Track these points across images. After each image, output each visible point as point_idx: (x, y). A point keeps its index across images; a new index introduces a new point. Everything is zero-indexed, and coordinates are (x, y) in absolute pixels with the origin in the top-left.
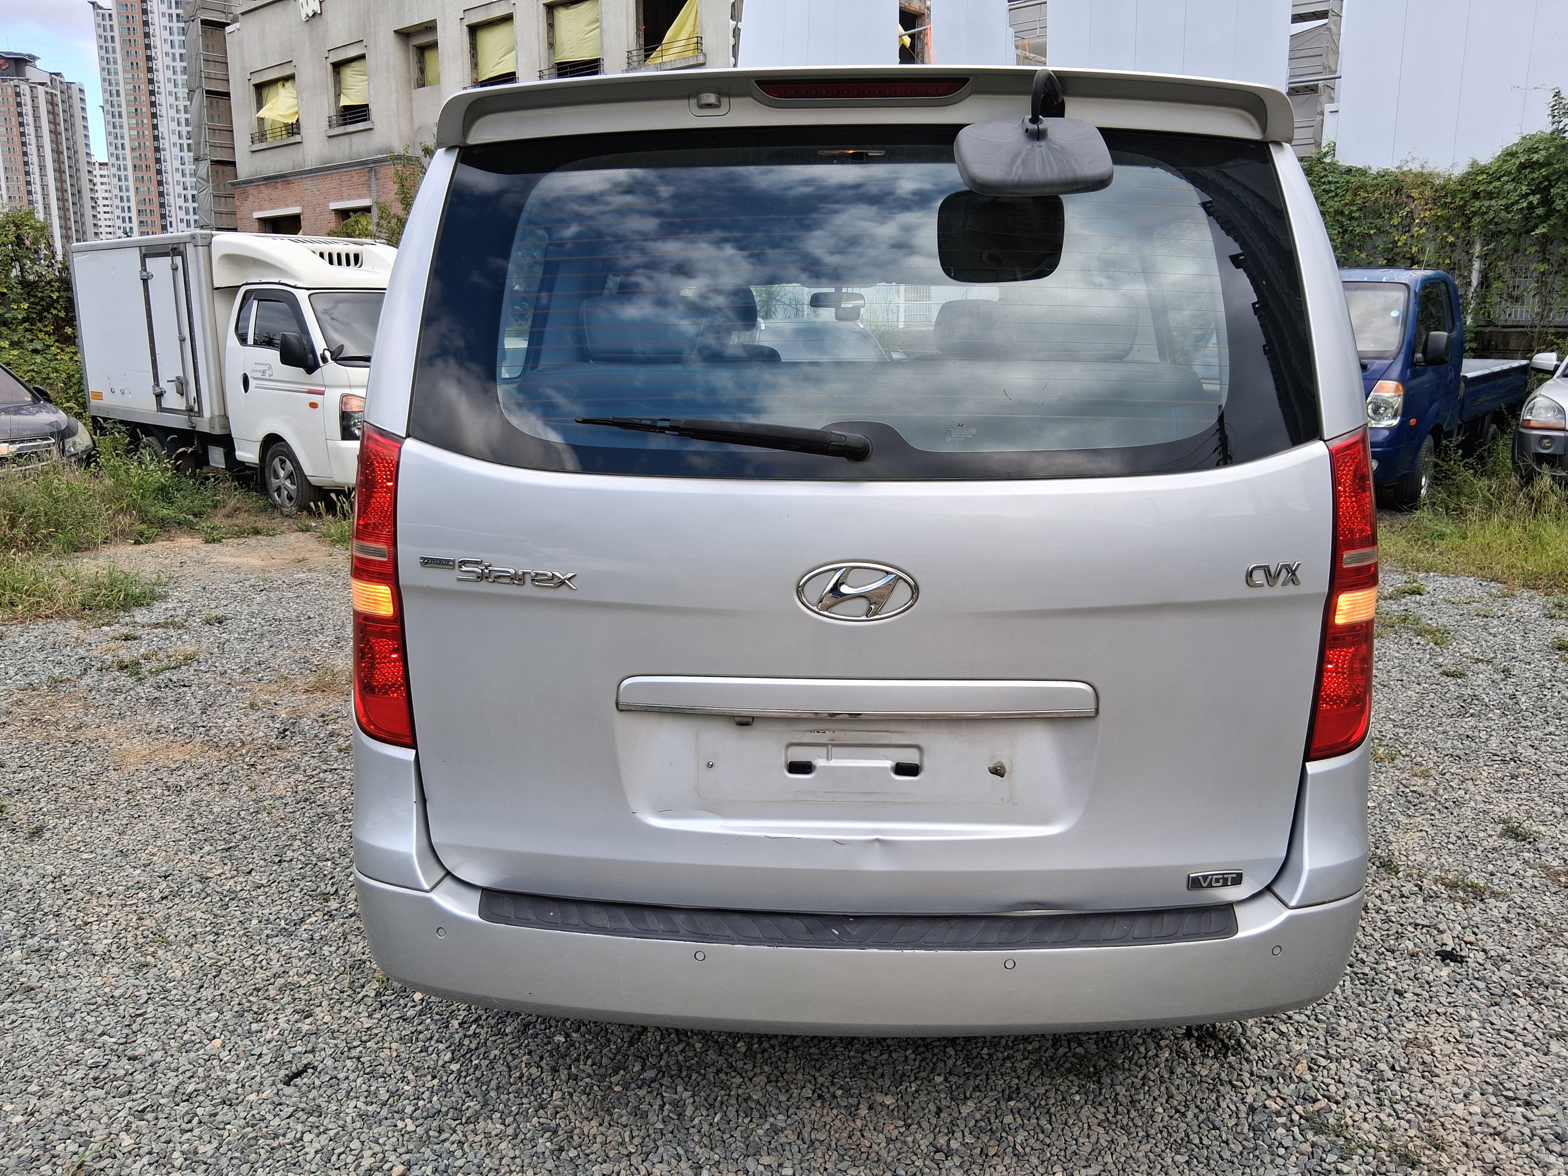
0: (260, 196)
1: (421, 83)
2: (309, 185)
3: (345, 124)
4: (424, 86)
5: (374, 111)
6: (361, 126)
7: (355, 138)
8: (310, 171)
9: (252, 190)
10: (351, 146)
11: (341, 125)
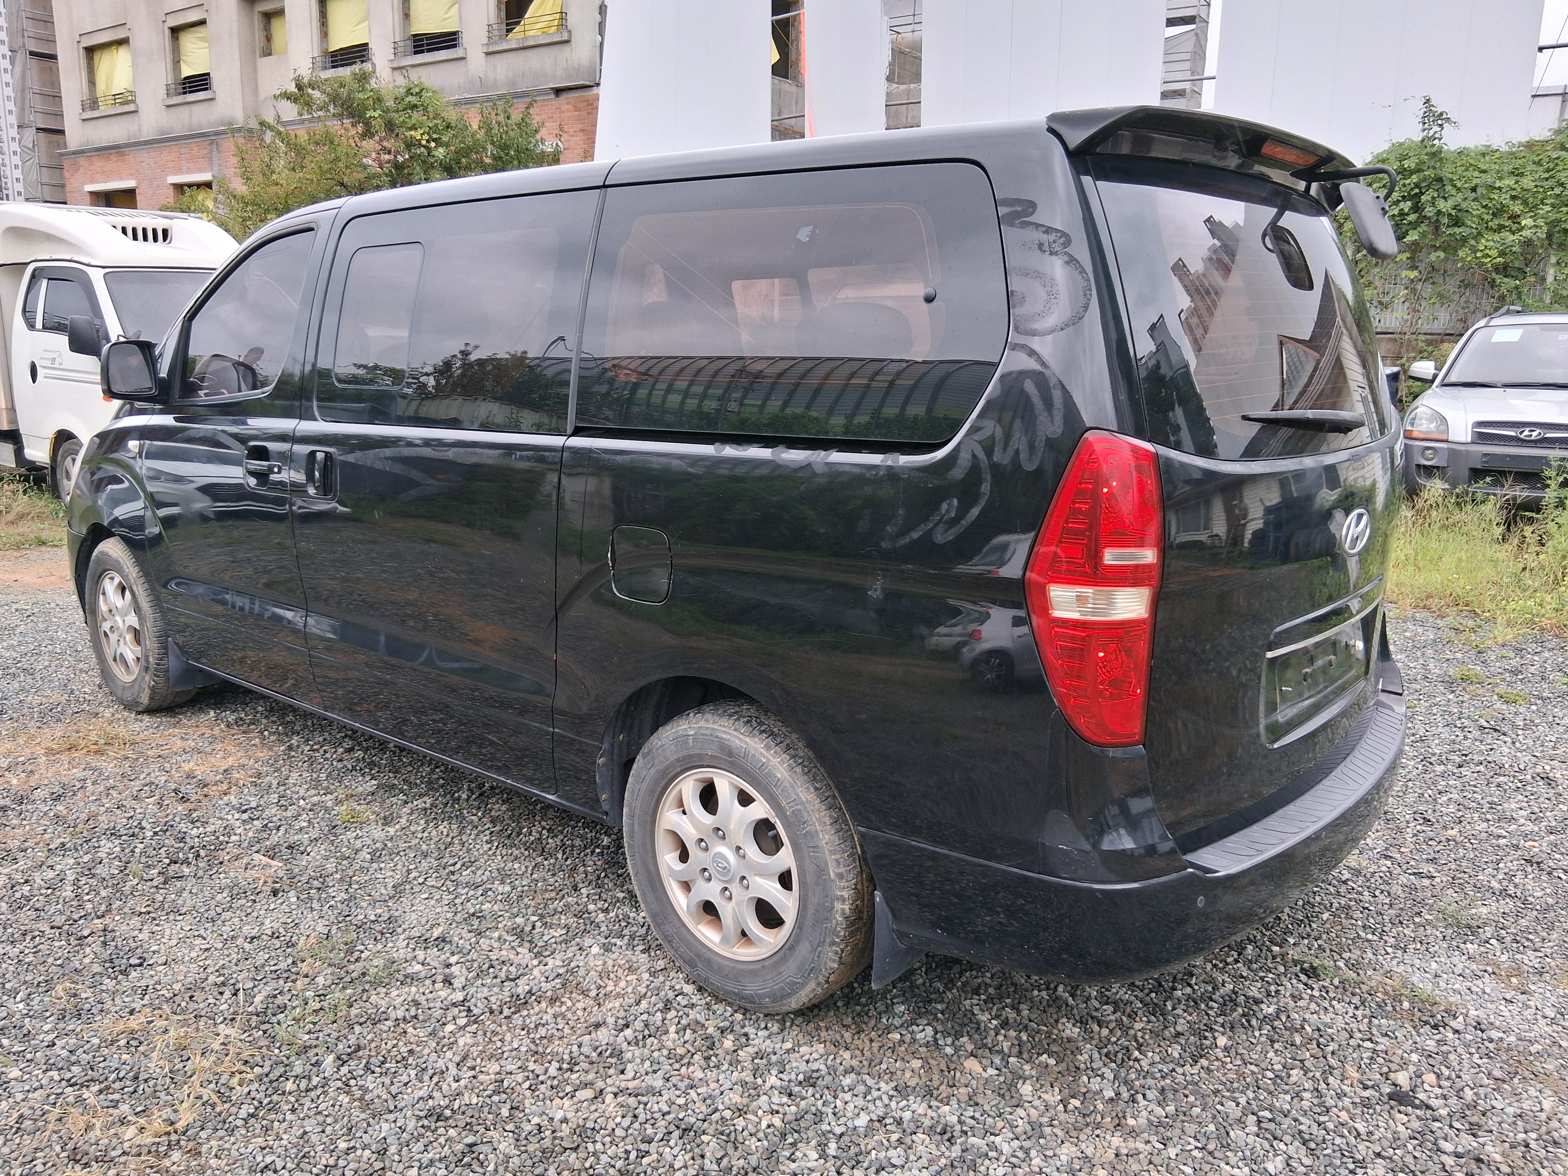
0: (92, 167)
1: (267, 52)
2: (145, 157)
3: (185, 93)
4: (270, 54)
5: (216, 80)
6: (201, 95)
7: (196, 108)
8: (146, 143)
9: (82, 161)
10: (191, 116)
11: (180, 94)
